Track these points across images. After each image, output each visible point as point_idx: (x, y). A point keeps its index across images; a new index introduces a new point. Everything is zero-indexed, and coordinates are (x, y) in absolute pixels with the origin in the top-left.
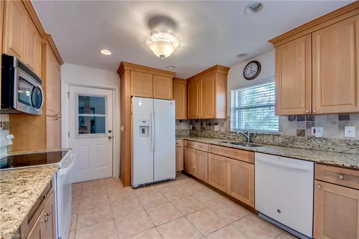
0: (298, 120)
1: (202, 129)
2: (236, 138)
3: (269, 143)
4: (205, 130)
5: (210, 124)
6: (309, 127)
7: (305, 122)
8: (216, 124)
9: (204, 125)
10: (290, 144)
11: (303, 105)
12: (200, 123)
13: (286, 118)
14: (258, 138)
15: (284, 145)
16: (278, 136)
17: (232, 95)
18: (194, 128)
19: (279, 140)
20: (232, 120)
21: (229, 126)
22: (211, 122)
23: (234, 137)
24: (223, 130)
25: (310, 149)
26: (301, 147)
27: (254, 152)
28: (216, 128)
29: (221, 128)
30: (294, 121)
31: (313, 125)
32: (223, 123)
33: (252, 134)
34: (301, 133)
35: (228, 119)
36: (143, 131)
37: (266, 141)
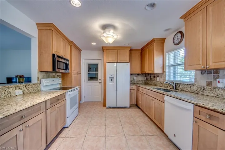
0: (208, 74)
1: (151, 80)
2: (168, 86)
3: (187, 91)
4: (152, 80)
5: (155, 77)
6: (215, 79)
7: (213, 75)
8: (158, 76)
9: (152, 78)
10: (201, 92)
11: (201, 63)
12: (149, 76)
13: (199, 72)
14: (181, 87)
15: (197, 92)
16: (194, 85)
17: (167, 56)
18: (147, 79)
19: (194, 88)
20: (167, 74)
21: (165, 78)
22: (155, 76)
23: (167, 85)
24: (162, 81)
25: (215, 97)
26: (209, 94)
27: (164, 95)
28: (158, 79)
29: (161, 79)
30: (205, 75)
31: (218, 77)
32: (162, 76)
33: (178, 84)
34: (209, 84)
35: (164, 73)
36: (112, 80)
37: (186, 89)
